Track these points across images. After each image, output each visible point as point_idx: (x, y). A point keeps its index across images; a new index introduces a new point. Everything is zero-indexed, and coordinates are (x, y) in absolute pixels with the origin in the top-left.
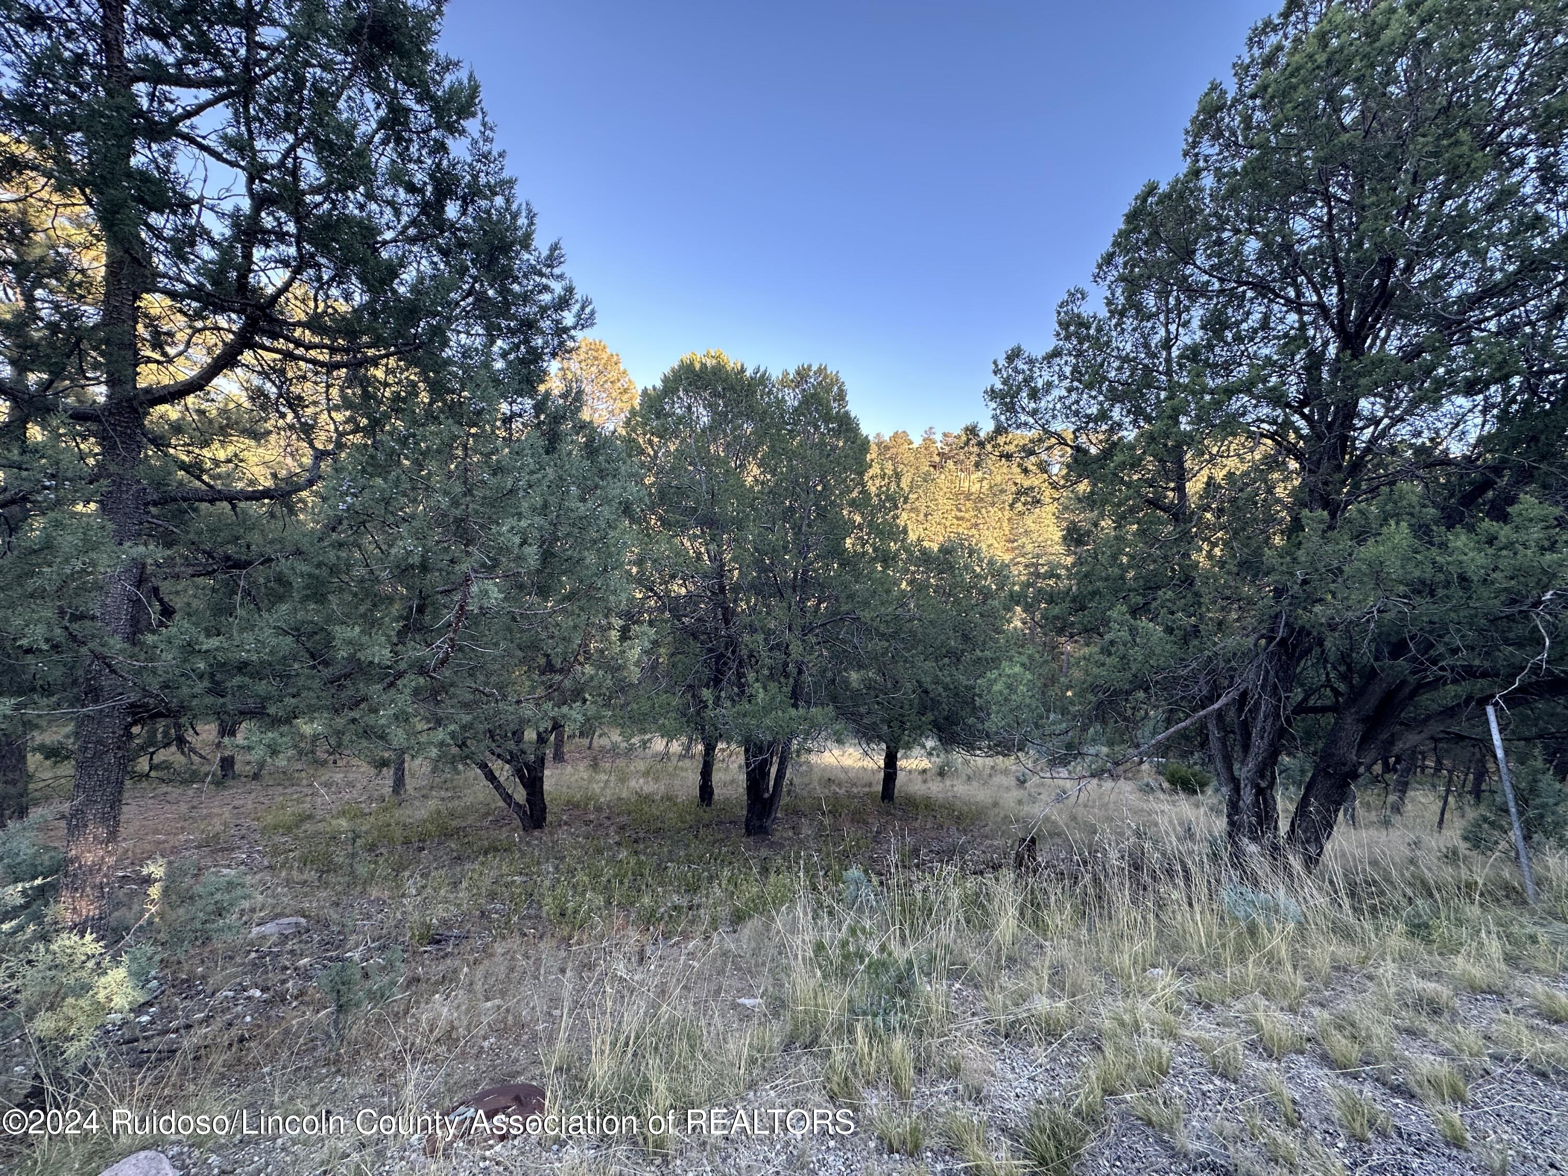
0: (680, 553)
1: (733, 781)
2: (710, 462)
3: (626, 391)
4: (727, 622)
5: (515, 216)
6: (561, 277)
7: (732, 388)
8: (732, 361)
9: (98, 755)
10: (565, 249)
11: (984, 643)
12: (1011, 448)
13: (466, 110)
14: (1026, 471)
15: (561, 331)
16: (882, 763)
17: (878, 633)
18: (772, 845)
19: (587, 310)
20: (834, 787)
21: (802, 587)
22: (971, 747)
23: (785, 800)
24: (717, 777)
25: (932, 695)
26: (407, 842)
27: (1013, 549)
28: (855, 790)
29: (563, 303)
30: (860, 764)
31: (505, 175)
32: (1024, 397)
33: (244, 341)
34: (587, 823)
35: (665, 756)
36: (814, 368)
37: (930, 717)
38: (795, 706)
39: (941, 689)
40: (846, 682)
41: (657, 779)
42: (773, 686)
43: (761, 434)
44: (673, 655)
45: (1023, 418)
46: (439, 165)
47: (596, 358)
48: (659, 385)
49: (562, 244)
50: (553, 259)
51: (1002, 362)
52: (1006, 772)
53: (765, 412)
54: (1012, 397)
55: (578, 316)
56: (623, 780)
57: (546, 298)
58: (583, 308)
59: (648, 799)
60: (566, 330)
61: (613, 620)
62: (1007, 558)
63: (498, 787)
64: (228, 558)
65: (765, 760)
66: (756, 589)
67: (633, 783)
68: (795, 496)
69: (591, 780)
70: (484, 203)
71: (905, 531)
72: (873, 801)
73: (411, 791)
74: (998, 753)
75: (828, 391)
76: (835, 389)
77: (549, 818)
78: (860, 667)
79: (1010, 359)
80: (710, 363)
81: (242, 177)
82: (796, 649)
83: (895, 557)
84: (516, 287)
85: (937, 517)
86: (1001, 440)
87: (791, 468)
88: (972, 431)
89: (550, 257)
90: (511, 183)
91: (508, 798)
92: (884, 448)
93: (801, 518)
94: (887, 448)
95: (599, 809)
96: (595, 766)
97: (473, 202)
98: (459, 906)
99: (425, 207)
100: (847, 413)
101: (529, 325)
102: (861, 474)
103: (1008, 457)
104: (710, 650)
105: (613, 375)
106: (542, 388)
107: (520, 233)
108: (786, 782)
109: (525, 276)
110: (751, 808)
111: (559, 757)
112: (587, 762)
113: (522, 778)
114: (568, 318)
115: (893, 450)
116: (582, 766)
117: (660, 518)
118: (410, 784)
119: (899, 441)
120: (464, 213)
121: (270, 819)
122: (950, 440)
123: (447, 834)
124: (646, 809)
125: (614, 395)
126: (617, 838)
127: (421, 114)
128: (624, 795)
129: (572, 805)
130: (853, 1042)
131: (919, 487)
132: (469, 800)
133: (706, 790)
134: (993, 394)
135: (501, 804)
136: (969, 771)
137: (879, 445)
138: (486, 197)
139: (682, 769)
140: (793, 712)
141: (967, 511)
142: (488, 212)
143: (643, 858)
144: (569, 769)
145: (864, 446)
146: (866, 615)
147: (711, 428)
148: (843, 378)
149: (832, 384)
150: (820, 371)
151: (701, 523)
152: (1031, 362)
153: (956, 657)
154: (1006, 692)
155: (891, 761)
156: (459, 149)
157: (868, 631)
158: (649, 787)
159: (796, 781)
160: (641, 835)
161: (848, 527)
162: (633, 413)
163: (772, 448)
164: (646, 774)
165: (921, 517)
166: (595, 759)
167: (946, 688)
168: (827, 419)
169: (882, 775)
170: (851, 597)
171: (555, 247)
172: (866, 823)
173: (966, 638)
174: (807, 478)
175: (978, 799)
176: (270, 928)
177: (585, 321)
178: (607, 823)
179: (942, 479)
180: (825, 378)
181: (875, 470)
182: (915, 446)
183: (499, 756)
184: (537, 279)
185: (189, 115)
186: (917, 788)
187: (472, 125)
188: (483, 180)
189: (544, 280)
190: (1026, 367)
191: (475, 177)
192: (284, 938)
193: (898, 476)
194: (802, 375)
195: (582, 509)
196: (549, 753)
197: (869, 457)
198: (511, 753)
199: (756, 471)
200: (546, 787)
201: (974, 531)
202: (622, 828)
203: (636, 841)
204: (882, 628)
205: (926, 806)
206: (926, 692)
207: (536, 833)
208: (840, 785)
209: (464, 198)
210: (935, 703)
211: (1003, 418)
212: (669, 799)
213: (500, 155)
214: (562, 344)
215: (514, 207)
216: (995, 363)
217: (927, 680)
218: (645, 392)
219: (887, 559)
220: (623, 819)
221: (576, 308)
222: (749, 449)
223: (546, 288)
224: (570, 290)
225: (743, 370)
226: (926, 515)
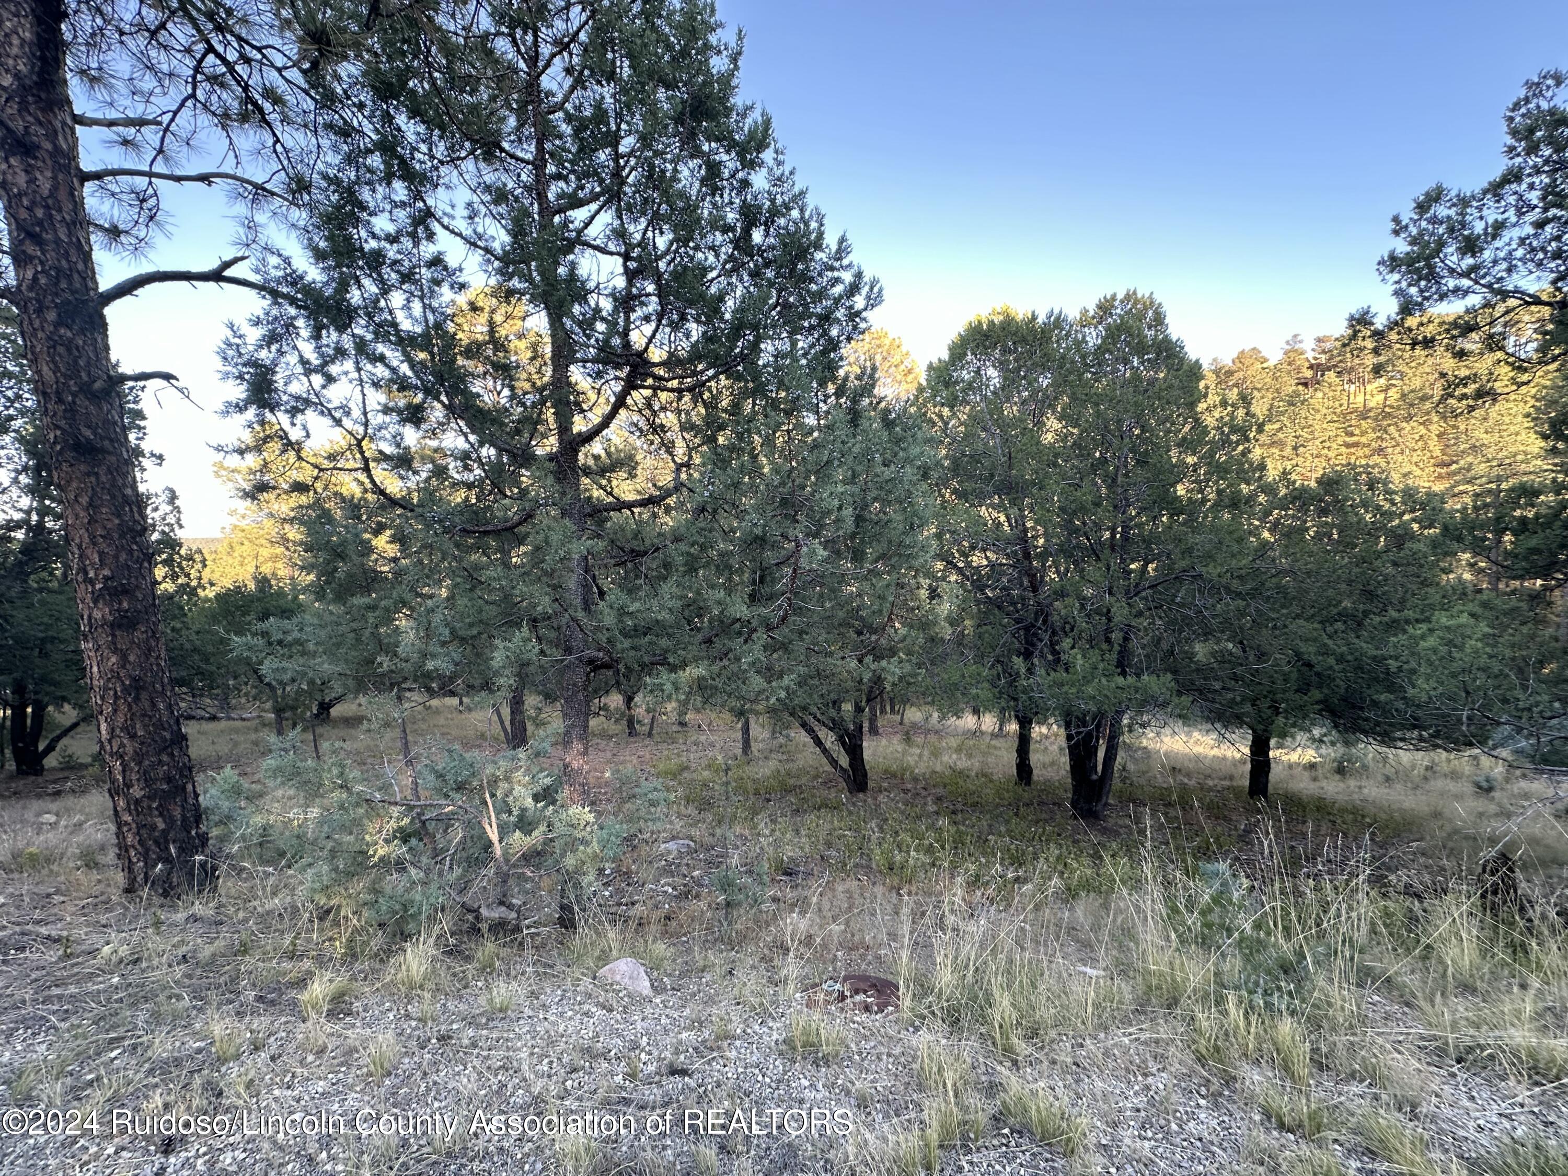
0: (979, 521)
1: (1053, 764)
2: (1004, 424)
3: (910, 372)
4: (1035, 589)
5: (807, 224)
6: (850, 266)
7: (1024, 340)
8: (1021, 312)
9: (575, 694)
10: (851, 239)
11: (1403, 601)
12: (1430, 330)
13: (761, 146)
14: (1461, 354)
15: (854, 315)
16: (1247, 751)
17: (1228, 590)
18: (1104, 831)
19: (876, 290)
20: (1180, 777)
21: (1122, 547)
22: (1387, 739)
23: (1116, 783)
24: (1035, 758)
25: (1318, 668)
26: (757, 793)
27: (1450, 475)
28: (1211, 783)
29: (853, 289)
30: (1215, 752)
31: (796, 190)
32: (1451, 255)
33: (631, 385)
34: (906, 791)
35: (976, 733)
36: (1120, 296)
37: (1316, 694)
38: (1124, 674)
39: (1331, 661)
40: (1191, 656)
41: (970, 756)
42: (1095, 655)
43: (1059, 384)
44: (979, 626)
45: (1452, 283)
46: (744, 201)
47: (879, 346)
48: (945, 356)
49: (848, 236)
50: (842, 249)
51: (1407, 214)
52: (1454, 775)
53: (1063, 357)
54: (1428, 259)
55: (868, 298)
56: (936, 753)
57: (838, 290)
58: (871, 289)
59: (962, 774)
60: (858, 314)
61: (921, 580)
62: (1438, 487)
63: (825, 751)
64: (633, 551)
65: (1089, 734)
66: (1065, 551)
67: (945, 758)
68: (1105, 444)
69: (904, 753)
70: (782, 221)
71: (1262, 467)
72: (1237, 798)
73: (756, 753)
74: (1436, 746)
75: (1141, 317)
76: (1150, 313)
77: (871, 784)
78: (1207, 634)
79: (1422, 207)
80: (997, 319)
81: (620, 260)
82: (1120, 612)
83: (1250, 500)
84: (814, 287)
85: (1313, 447)
86: (1412, 322)
87: (1098, 414)
88: (1361, 320)
89: (839, 251)
90: (802, 194)
91: (834, 762)
92: (1224, 375)
93: (1117, 468)
94: (1230, 373)
95: (915, 780)
96: (908, 739)
97: (773, 222)
98: (801, 848)
99: (736, 244)
100: (1167, 339)
101: (826, 318)
102: (1192, 405)
103: (1428, 343)
104: (1017, 621)
105: (896, 359)
106: (841, 373)
107: (813, 236)
108: (1117, 766)
109: (820, 275)
110: (1076, 789)
111: (874, 730)
112: (899, 736)
113: (844, 744)
114: (859, 302)
115: (1241, 375)
116: (896, 740)
117: (955, 492)
118: (755, 747)
119: (1247, 362)
120: (767, 235)
121: (661, 766)
122: (1328, 346)
123: (788, 790)
124: (961, 782)
125: (899, 378)
126: (935, 808)
127: (728, 161)
128: (938, 768)
129: (889, 774)
130: (1225, 1013)
131: (1283, 413)
132: (801, 763)
133: (1024, 769)
134: (1393, 262)
135: (828, 768)
136: (1389, 771)
137: (1217, 372)
138: (784, 215)
139: (995, 748)
140: (1120, 680)
141: (1363, 434)
142: (786, 228)
143: (962, 828)
144: (884, 742)
145: (1194, 372)
146: (1212, 571)
147: (1003, 388)
148: (1158, 298)
149: (1146, 309)
150: (1128, 297)
151: (998, 491)
152: (1464, 202)
153: (1356, 622)
154: (1443, 650)
155: (1260, 749)
156: (759, 180)
157: (1215, 590)
158: (963, 763)
159: (1131, 767)
160: (959, 806)
161: (1179, 473)
162: (921, 390)
163: (1073, 398)
164: (959, 750)
165: (1288, 451)
166: (907, 733)
167: (1340, 659)
168: (1140, 349)
169: (1248, 766)
170: (1189, 551)
171: (842, 240)
172: (1227, 819)
173: (1369, 595)
174: (1119, 422)
175: (1406, 805)
176: (672, 845)
177: (874, 301)
178: (924, 793)
179: (1317, 398)
180: (1135, 303)
181: (1213, 399)
182: (1271, 363)
183: (824, 724)
184: (829, 274)
185: (587, 225)
186: (1304, 786)
187: (767, 156)
188: (779, 201)
189: (836, 274)
190: (1452, 212)
191: (773, 201)
192: (680, 855)
193: (1245, 400)
194: (1105, 307)
195: (888, 473)
196: (866, 725)
197: (1202, 385)
198: (833, 720)
199: (1057, 425)
200: (865, 756)
201: (1376, 459)
202: (939, 799)
203: (954, 812)
204: (1235, 585)
205: (1318, 809)
206: (1309, 665)
207: (861, 795)
208: (1188, 775)
209: (766, 224)
210: (1323, 679)
211: (1413, 290)
212: (985, 775)
213: (791, 173)
214: (855, 328)
215: (807, 215)
216: (1396, 220)
217: (1309, 650)
218: (930, 367)
219: (1236, 503)
220: (940, 791)
221: (865, 290)
222: (1046, 402)
223: (837, 280)
224: (859, 275)
225: (1034, 318)
226: (1295, 448)
